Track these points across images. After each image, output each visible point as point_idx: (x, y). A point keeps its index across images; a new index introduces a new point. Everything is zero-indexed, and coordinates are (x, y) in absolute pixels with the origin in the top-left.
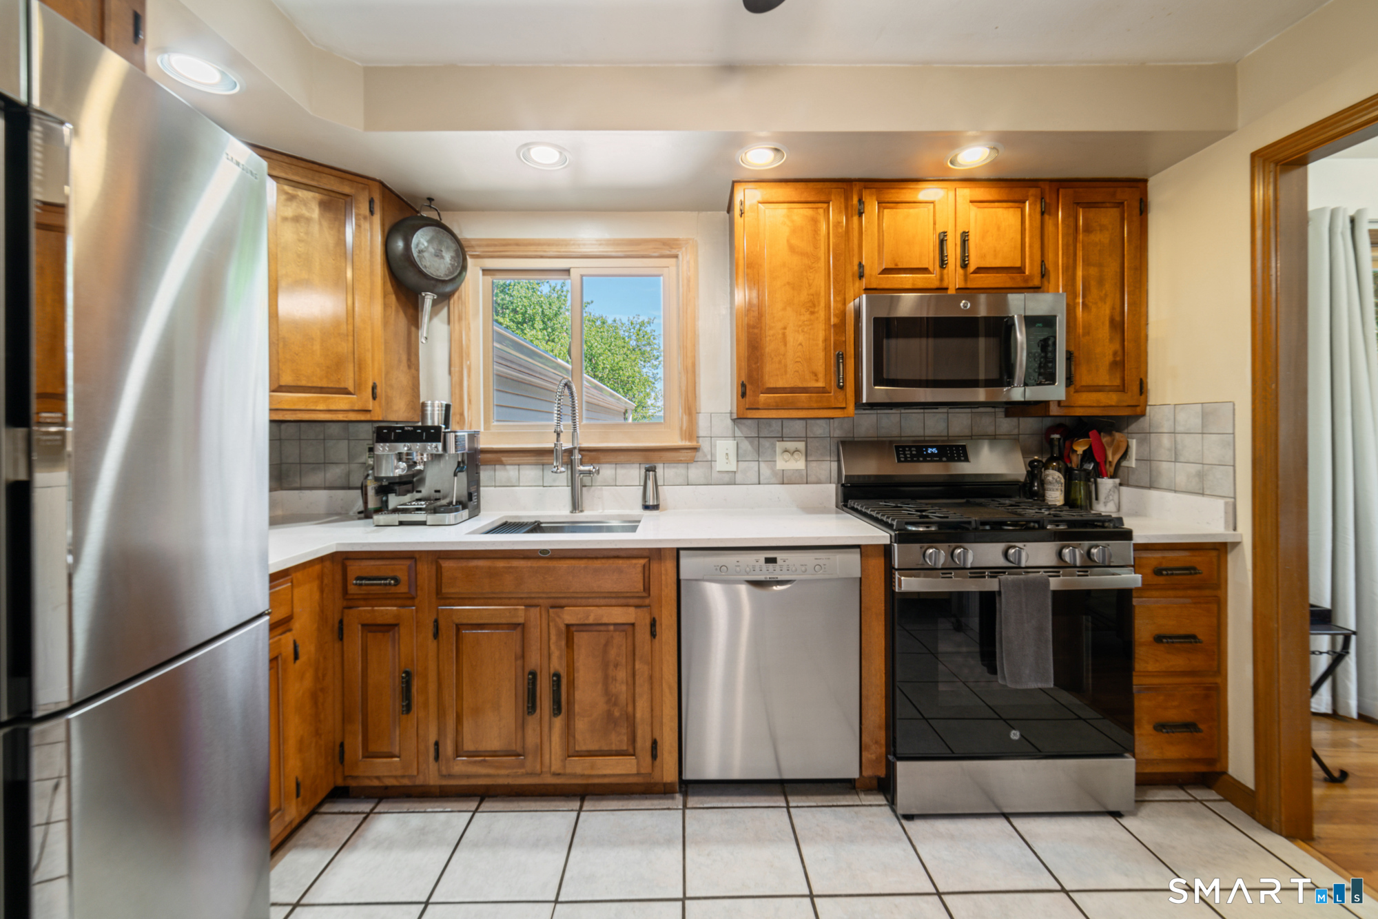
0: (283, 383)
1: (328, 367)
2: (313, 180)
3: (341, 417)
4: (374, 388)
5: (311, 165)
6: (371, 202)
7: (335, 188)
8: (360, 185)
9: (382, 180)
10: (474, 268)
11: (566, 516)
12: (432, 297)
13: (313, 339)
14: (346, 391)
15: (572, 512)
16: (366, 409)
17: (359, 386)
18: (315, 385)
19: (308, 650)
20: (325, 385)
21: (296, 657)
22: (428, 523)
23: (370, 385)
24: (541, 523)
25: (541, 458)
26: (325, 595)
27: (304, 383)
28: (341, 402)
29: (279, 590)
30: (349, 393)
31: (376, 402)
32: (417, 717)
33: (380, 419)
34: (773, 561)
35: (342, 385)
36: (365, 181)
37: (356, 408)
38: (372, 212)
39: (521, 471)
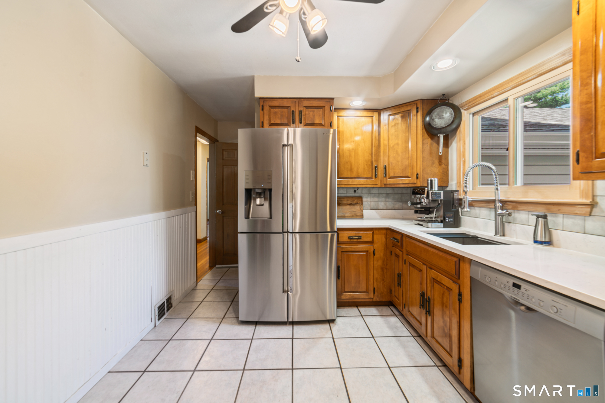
0: (391, 176)
1: (403, 170)
2: (399, 110)
3: (407, 186)
4: (417, 174)
5: (399, 106)
6: (417, 108)
7: (405, 110)
8: (413, 105)
9: (421, 99)
10: (466, 115)
11: (491, 237)
12: (443, 136)
13: (399, 161)
14: (408, 177)
15: (495, 235)
16: (414, 182)
17: (412, 174)
18: (399, 176)
19: (380, 254)
20: (402, 176)
21: (374, 254)
22: (423, 226)
23: (416, 174)
24: (478, 237)
25: (489, 205)
26: (387, 240)
27: (396, 175)
28: (406, 181)
29: (368, 233)
30: (409, 177)
31: (418, 180)
32: (402, 291)
33: (420, 186)
34: (518, 287)
35: (407, 175)
36: (413, 102)
37: (411, 182)
38: (417, 112)
39: (481, 211)
